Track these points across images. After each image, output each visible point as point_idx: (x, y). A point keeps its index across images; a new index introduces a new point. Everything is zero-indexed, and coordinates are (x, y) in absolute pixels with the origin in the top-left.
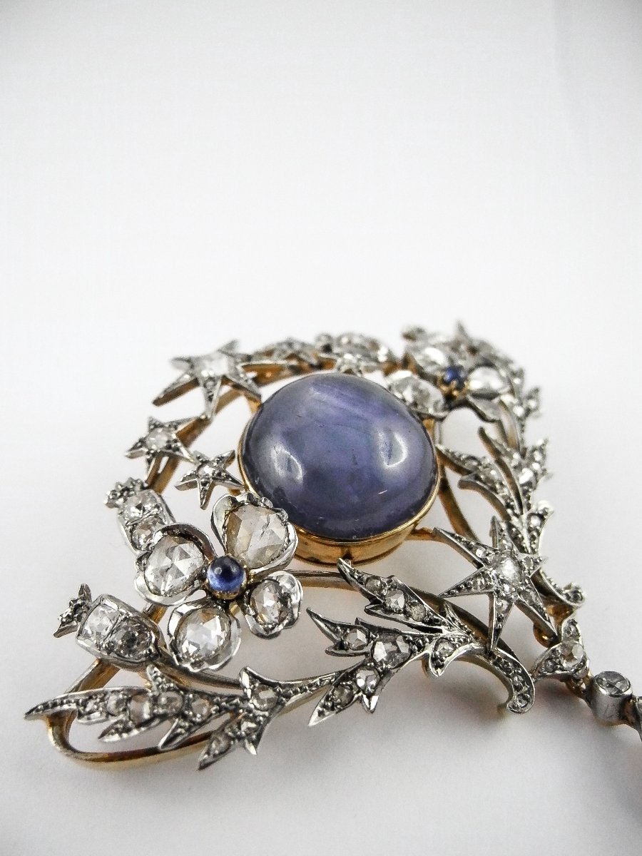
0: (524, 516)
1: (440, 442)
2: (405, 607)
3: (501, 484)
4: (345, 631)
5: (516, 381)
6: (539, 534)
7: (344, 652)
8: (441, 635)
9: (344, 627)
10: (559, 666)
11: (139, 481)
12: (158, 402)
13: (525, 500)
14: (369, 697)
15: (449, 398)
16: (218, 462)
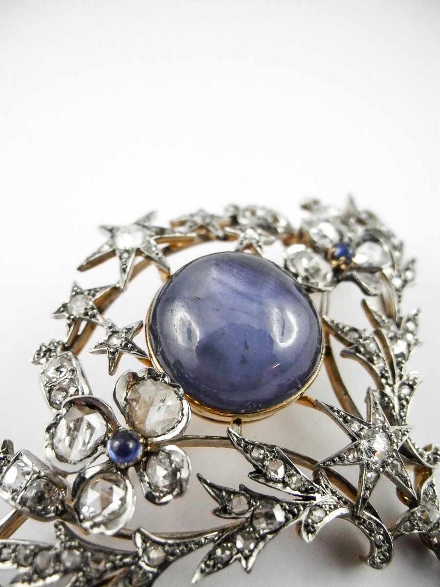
0: (396, 386)
1: (327, 314)
2: (284, 477)
3: (378, 356)
4: (230, 496)
5: (396, 254)
6: (408, 402)
7: (227, 516)
8: (315, 502)
9: (230, 492)
10: (416, 527)
11: (60, 343)
12: (81, 269)
13: (399, 371)
14: (247, 558)
15: (337, 271)
16: (126, 333)
